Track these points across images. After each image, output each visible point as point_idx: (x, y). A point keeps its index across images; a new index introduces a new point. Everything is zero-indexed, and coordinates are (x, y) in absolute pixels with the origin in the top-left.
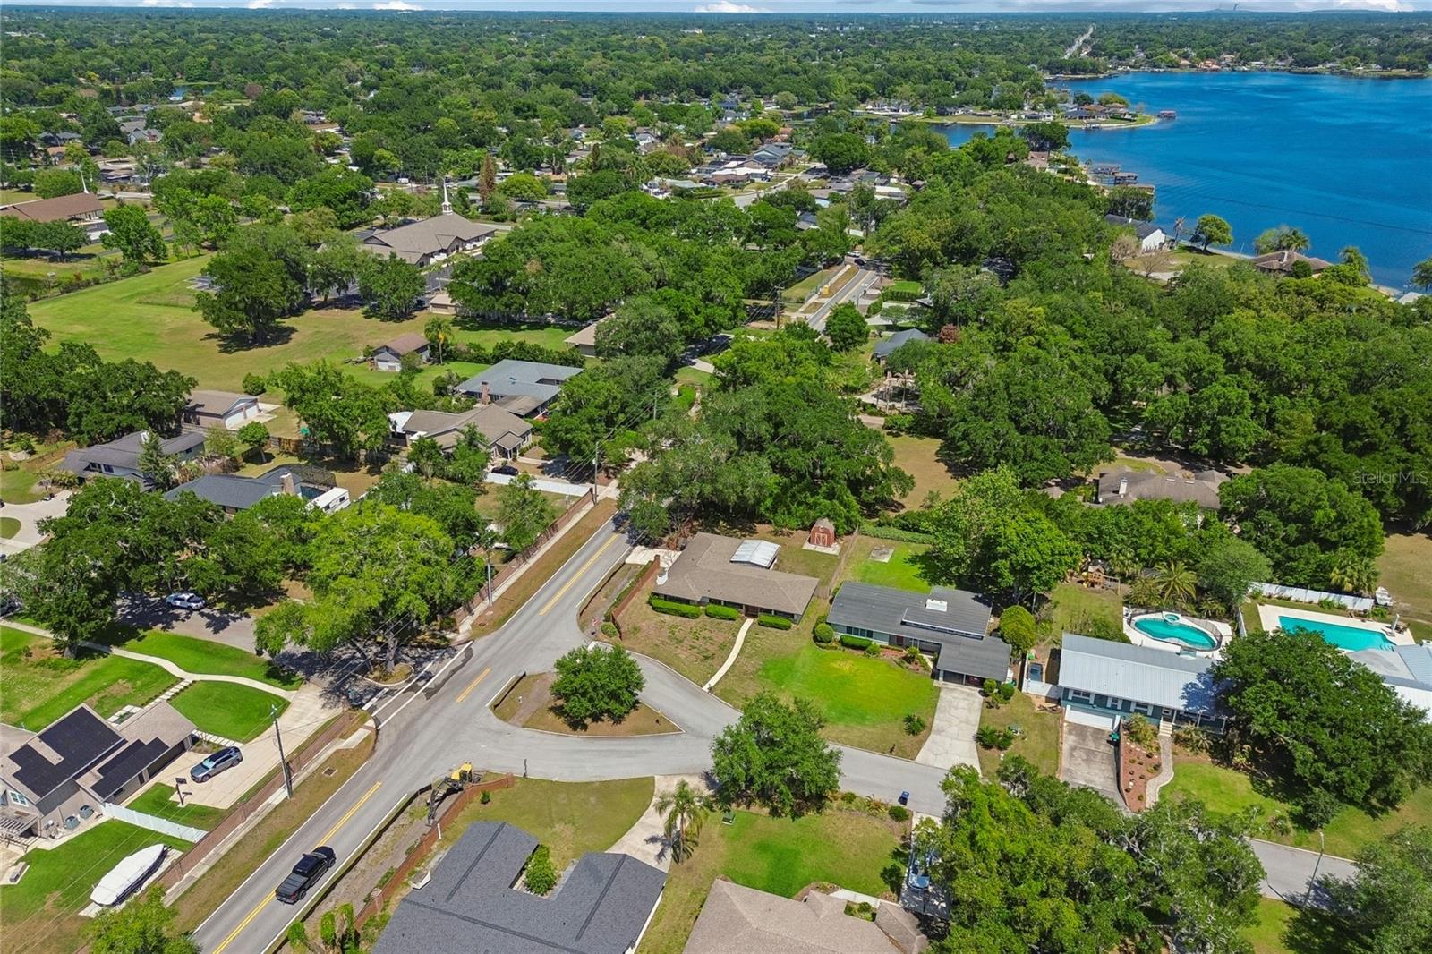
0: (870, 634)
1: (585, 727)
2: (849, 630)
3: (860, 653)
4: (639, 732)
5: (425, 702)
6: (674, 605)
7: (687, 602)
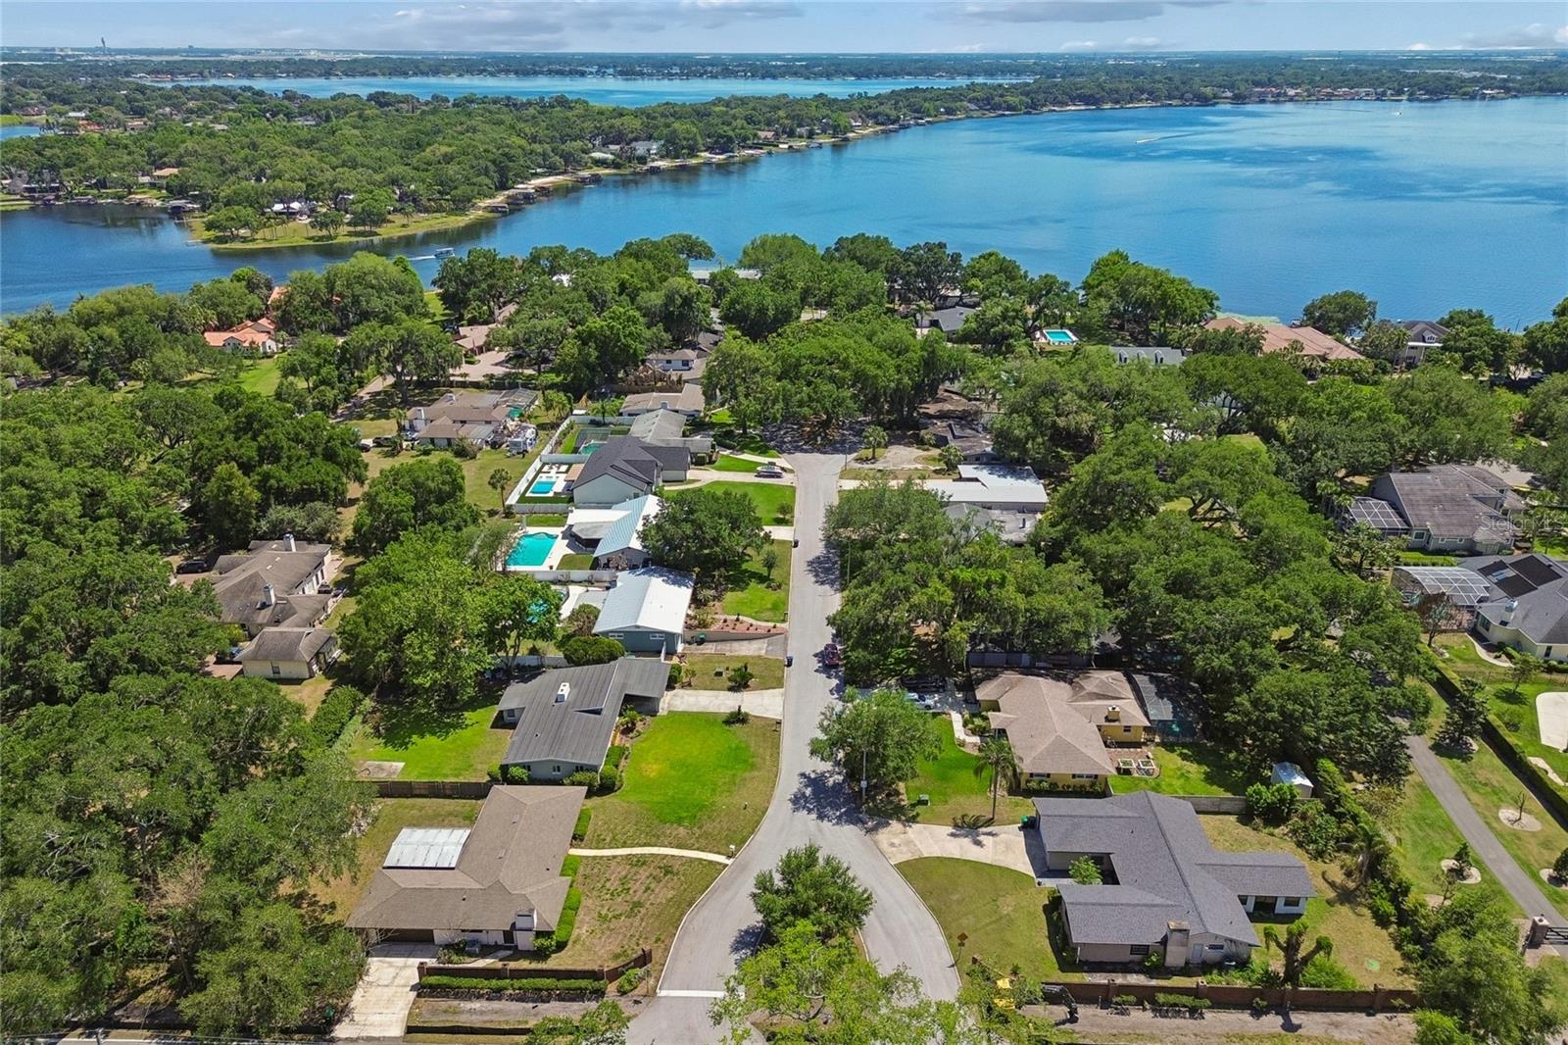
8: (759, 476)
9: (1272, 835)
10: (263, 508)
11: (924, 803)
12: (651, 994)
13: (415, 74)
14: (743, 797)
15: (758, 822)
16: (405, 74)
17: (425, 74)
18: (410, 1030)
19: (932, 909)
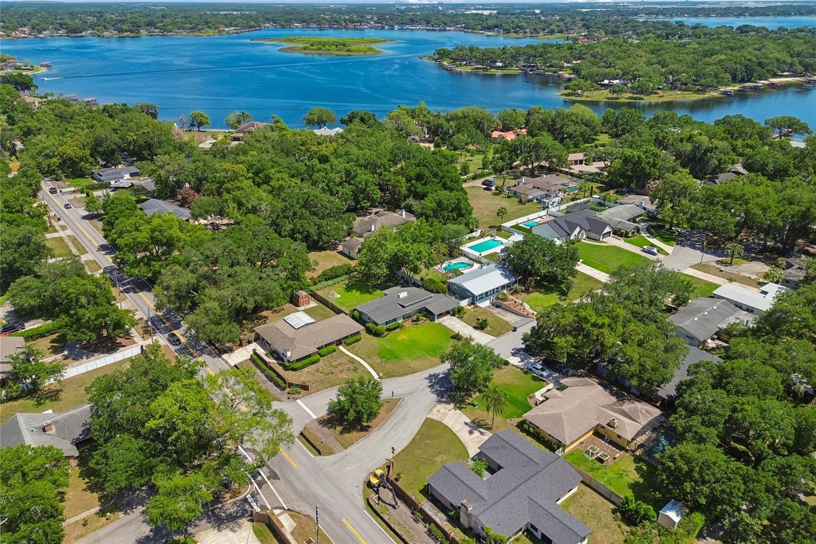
0: (395, 320)
1: (369, 427)
2: (387, 323)
3: (397, 330)
4: (390, 410)
5: (281, 483)
6: (306, 361)
7: (310, 356)
8: (644, 251)
9: (619, 527)
10: (406, 197)
11: (474, 406)
12: (295, 399)
13: (795, 15)
14: (414, 364)
15: (407, 374)
16: (789, 14)
17: (801, 14)
18: (235, 366)
19: (414, 439)
